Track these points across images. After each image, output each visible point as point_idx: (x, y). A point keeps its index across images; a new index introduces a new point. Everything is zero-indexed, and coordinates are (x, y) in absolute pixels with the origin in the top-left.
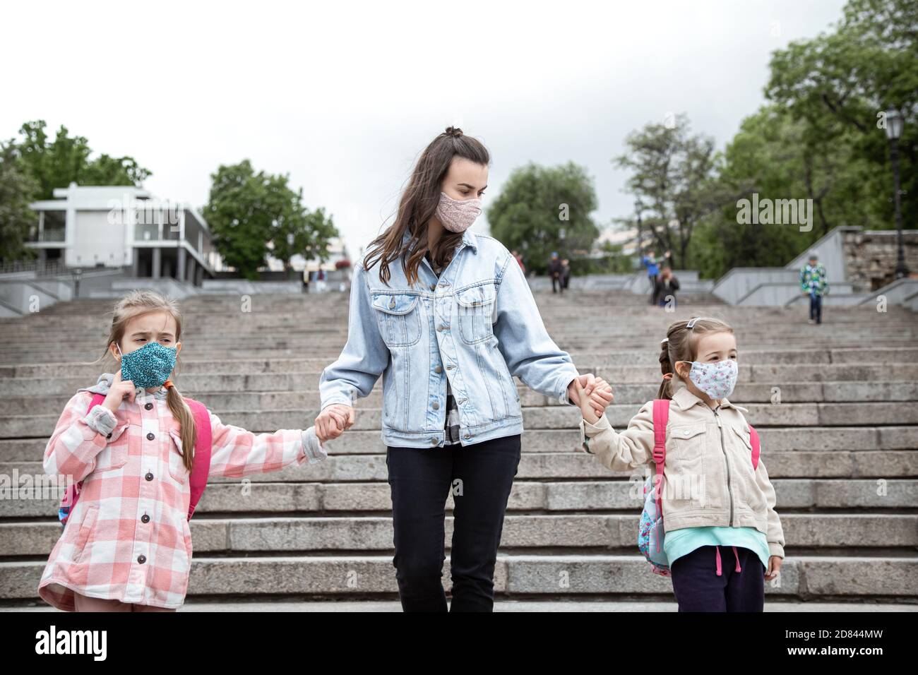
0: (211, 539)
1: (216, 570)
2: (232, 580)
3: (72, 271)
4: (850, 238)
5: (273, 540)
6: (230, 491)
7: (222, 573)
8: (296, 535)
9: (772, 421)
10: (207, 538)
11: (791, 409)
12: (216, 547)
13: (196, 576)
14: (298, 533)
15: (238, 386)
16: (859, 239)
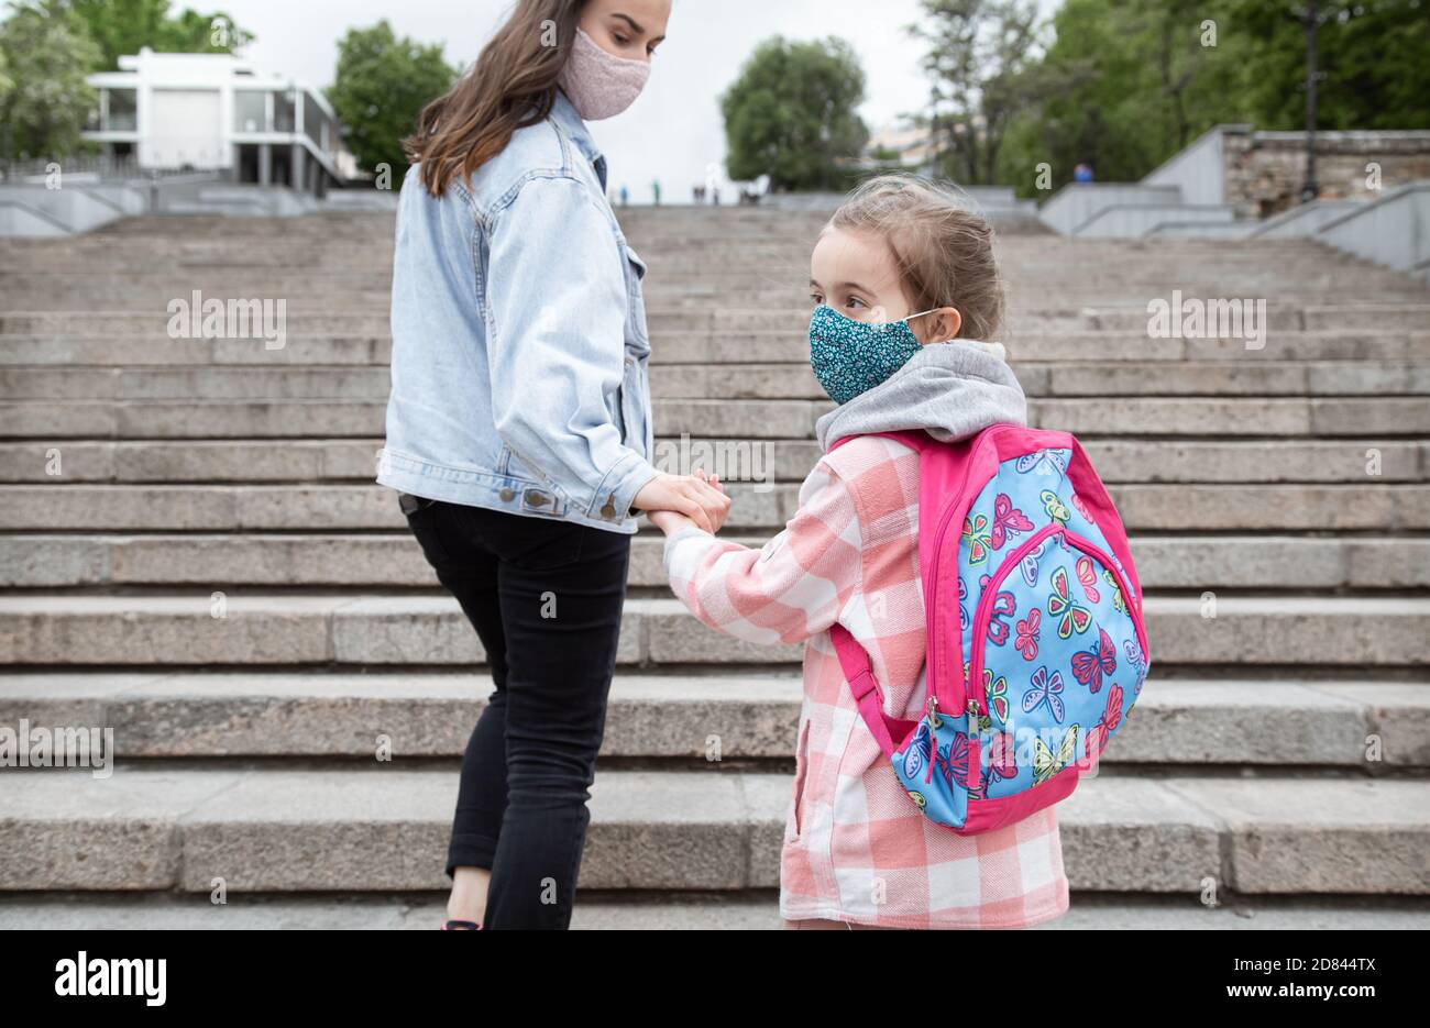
0: (300, 642)
1: (304, 713)
2: (333, 730)
3: (147, 174)
4: (1234, 142)
5: (411, 646)
6: (336, 549)
7: (314, 718)
8: (451, 637)
9: (1234, 428)
10: (293, 640)
11: (1266, 408)
12: (308, 656)
13: (267, 723)
14: (454, 634)
15: (360, 355)
16: (1246, 144)
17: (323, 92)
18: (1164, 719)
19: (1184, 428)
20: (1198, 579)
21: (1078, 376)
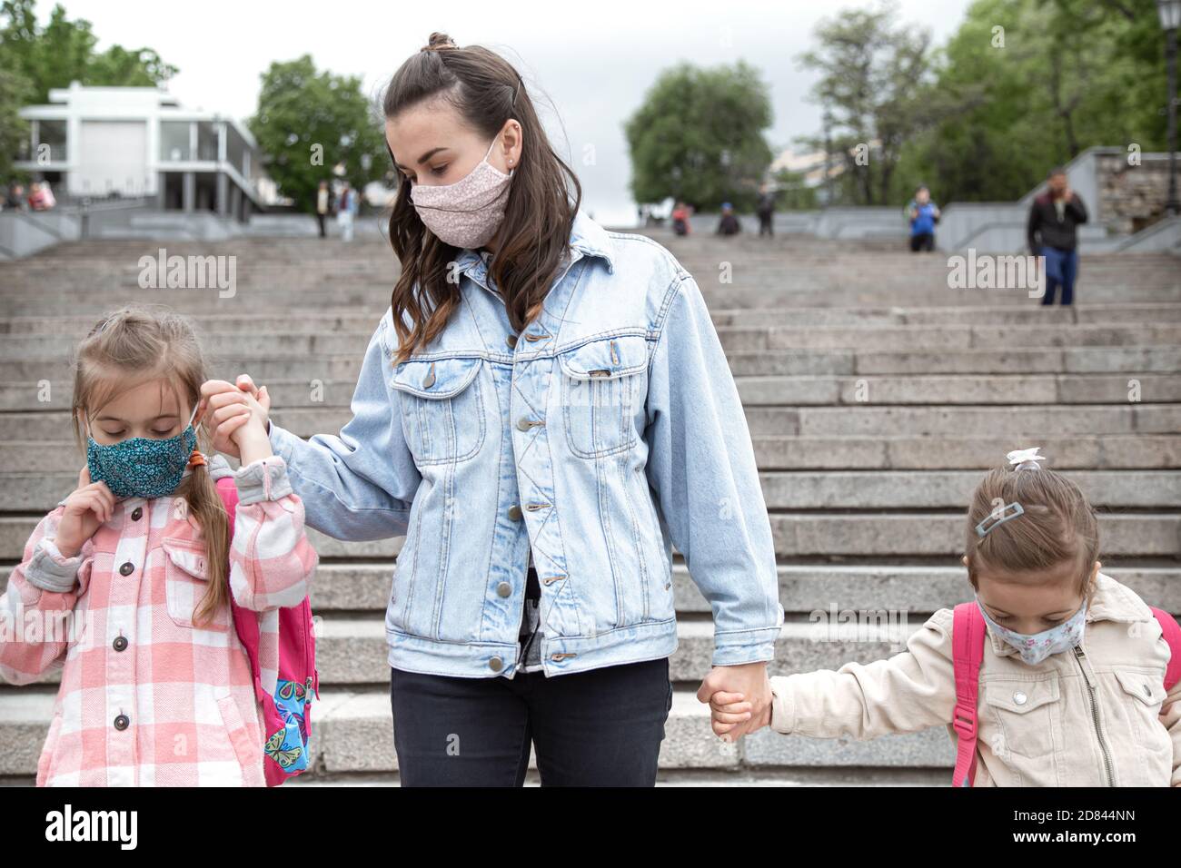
3: (78, 201)
4: (1106, 163)
9: (996, 398)
11: (1022, 383)
15: (301, 349)
16: (1117, 166)
17: (244, 122)
18: (882, 582)
19: (956, 398)
20: (936, 501)
21: (878, 360)
